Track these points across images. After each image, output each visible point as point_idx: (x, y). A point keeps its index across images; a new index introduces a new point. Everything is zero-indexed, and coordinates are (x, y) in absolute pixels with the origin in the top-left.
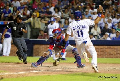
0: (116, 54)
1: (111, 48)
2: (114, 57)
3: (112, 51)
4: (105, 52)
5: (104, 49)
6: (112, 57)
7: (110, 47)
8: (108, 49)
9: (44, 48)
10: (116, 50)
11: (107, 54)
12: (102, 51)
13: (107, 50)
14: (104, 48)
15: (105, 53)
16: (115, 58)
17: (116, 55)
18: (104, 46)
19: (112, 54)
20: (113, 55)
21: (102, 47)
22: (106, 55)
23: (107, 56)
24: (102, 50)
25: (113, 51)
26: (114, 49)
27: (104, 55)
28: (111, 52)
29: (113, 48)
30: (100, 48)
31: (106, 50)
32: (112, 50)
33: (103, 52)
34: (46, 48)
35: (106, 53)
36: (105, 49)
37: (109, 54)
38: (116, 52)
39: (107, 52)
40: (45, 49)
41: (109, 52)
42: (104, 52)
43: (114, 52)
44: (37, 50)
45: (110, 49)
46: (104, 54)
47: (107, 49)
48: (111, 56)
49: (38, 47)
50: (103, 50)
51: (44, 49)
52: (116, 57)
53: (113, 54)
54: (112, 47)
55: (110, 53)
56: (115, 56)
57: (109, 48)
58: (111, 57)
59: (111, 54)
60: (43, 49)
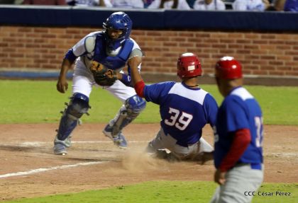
0: (292, 61)
1: (276, 40)
3: (278, 50)
4: (255, 55)
5: (251, 44)
6: (280, 71)
7: (274, 38)
8: (265, 42)
9: (33, 39)
10: (292, 46)
11: (259, 60)
12: (243, 49)
13: (259, 45)
14: (252, 40)
15: (253, 57)
17: (293, 64)
18: (252, 34)
19: (280, 61)
20: (284, 66)
21: (243, 36)
22: (259, 66)
23: (263, 68)
24: (243, 45)
25: (284, 51)
26: (284, 45)
27: (251, 65)
28: (276, 56)
29: (281, 40)
30: (236, 39)
31: (257, 47)
32: (278, 47)
33: (248, 52)
34: (40, 38)
35: (257, 58)
36: (255, 42)
37: (268, 61)
38: (292, 53)
39: (260, 55)
40: (36, 41)
41: (268, 55)
42: (252, 54)
43: (286, 53)
44: (9, 43)
45: (271, 42)
46: (252, 60)
47: (260, 42)
48: (276, 66)
49: (12, 35)
50: (246, 47)
51: (33, 43)
52: (292, 71)
53: (284, 62)
54: (278, 37)
55: (273, 58)
56: (290, 69)
57: (268, 40)
58: (276, 71)
59: (276, 60)
60: (29, 41)
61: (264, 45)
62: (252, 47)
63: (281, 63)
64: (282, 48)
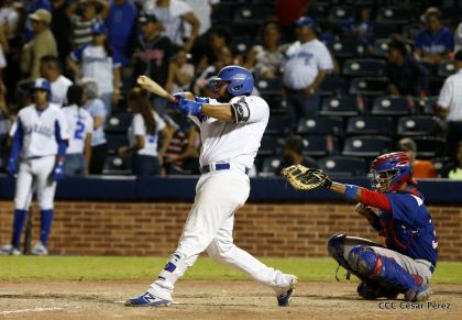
0: (295, 238)
1: (275, 212)
2: (286, 252)
3: (278, 226)
4: (250, 231)
6: (281, 251)
7: (272, 209)
8: (261, 216)
10: (295, 220)
11: (255, 238)
13: (254, 220)
15: (247, 235)
16: (290, 255)
17: (297, 242)
19: (280, 238)
20: (285, 244)
22: (254, 246)
23: (259, 248)
25: (285, 227)
26: (286, 219)
28: (276, 233)
29: (281, 212)
31: (251, 222)
32: (279, 222)
35: (252, 235)
36: (249, 216)
37: (265, 239)
38: (295, 229)
39: (255, 232)
41: (265, 231)
42: (245, 231)
43: (288, 229)
45: (269, 216)
46: (246, 238)
47: (255, 216)
48: (275, 246)
52: (295, 251)
53: (286, 240)
54: (278, 209)
55: (272, 235)
56: (293, 248)
57: (266, 213)
58: (276, 251)
59: (276, 238)
61: (260, 219)
62: (245, 222)
63: (282, 242)
64: (284, 223)
